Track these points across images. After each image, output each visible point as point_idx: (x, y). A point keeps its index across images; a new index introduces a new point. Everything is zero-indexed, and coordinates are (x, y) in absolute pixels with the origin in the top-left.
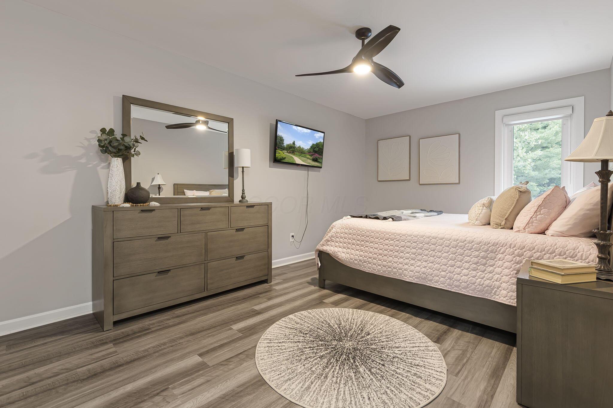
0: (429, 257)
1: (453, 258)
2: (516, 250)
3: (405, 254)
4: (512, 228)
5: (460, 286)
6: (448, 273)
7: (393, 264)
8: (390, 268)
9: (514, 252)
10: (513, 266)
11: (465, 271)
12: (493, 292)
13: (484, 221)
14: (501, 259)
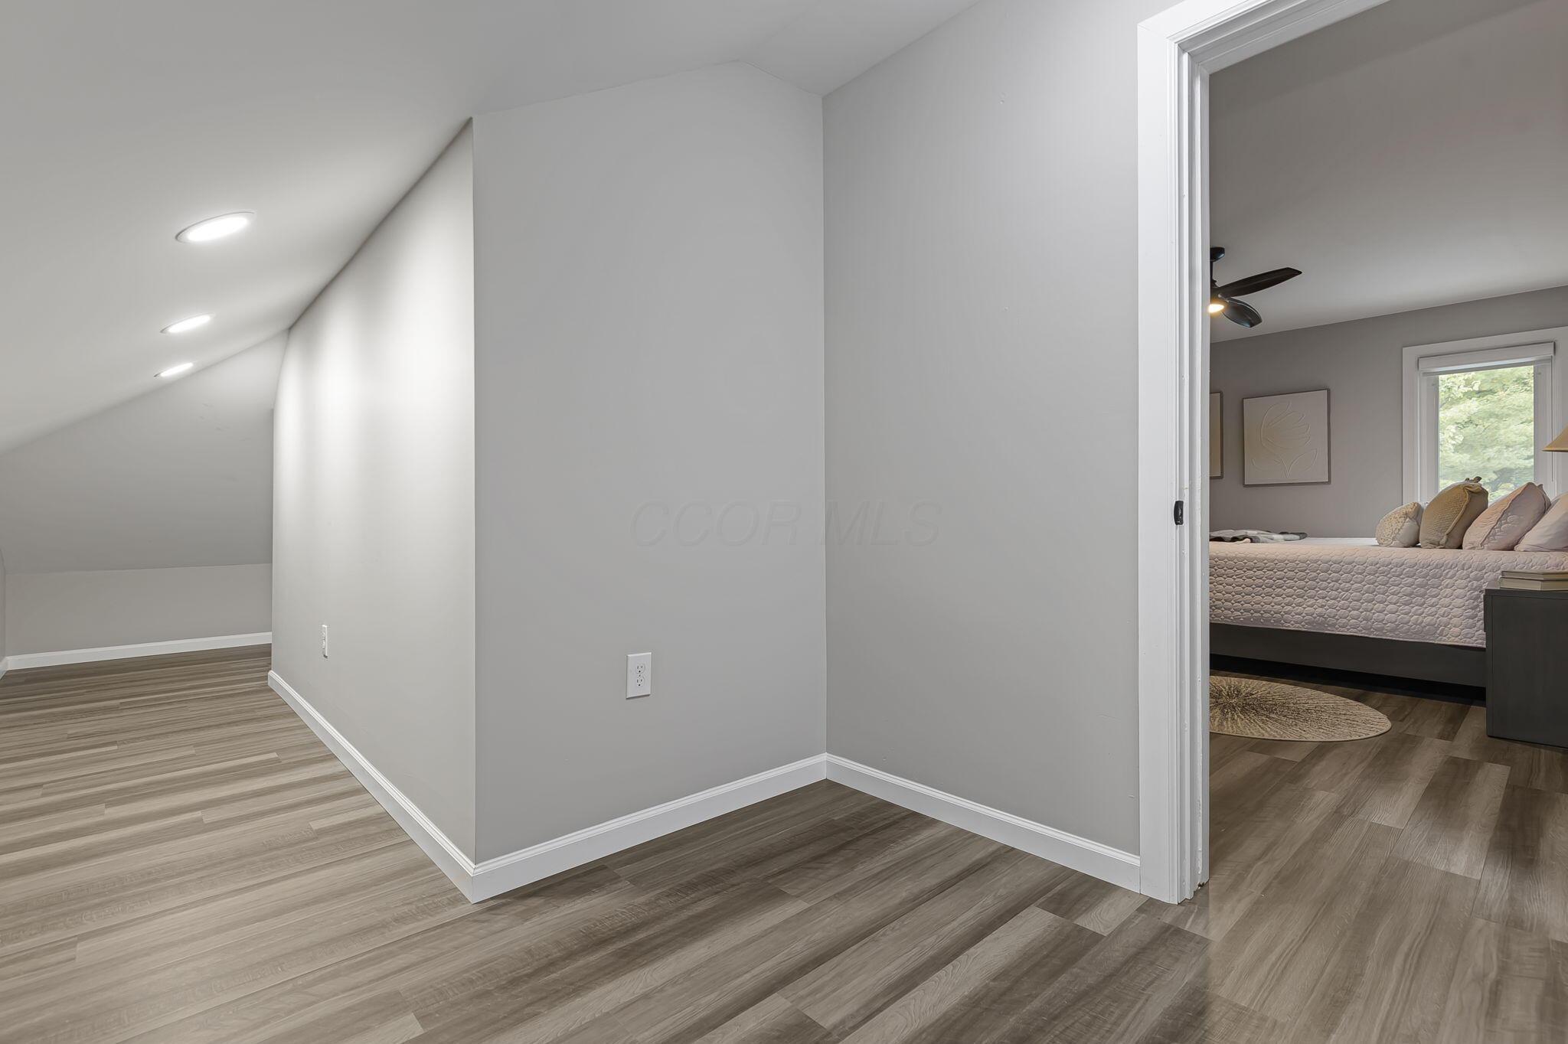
0: (1328, 592)
1: (1371, 590)
2: (1472, 572)
3: (1284, 590)
4: (1460, 547)
5: (1383, 628)
6: (1362, 612)
7: (1262, 606)
8: (1259, 612)
9: (1469, 575)
10: (1468, 593)
11: (1391, 607)
12: (1438, 632)
13: (1407, 541)
14: (1449, 586)
